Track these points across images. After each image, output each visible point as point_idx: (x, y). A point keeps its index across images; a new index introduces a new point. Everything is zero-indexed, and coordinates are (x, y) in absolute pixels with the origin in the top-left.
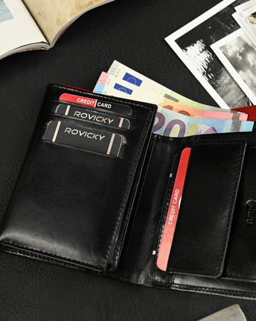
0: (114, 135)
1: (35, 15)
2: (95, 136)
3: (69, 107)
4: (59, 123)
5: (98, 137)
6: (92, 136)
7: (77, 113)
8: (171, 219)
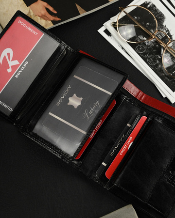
8: (122, 152)
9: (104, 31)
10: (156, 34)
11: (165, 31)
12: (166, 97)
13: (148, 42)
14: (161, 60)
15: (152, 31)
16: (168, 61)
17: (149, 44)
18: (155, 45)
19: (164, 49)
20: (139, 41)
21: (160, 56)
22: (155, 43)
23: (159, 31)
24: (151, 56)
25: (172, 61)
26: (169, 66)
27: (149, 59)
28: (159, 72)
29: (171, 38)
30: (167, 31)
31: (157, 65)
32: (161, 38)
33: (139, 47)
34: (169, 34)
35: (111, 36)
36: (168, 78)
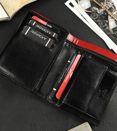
0: (50, 39)
1: (4, 6)
2: (42, 37)
3: (35, 22)
4: (30, 28)
5: (44, 38)
6: (41, 37)
7: (38, 26)
8: (66, 80)
9: (69, 4)
10: (105, 6)
11: (111, 4)
12: (112, 49)
13: (99, 11)
14: (108, 24)
15: (102, 3)
16: (113, 25)
17: (100, 13)
18: (104, 14)
19: (110, 16)
20: (93, 11)
21: (108, 21)
22: (104, 12)
23: (106, 3)
24: (102, 21)
25: (116, 24)
26: (114, 27)
27: (100, 23)
28: (107, 32)
29: (115, 9)
30: (112, 4)
31: (106, 27)
32: (108, 8)
33: (93, 15)
34: (113, 6)
35: (74, 7)
36: (113, 36)
